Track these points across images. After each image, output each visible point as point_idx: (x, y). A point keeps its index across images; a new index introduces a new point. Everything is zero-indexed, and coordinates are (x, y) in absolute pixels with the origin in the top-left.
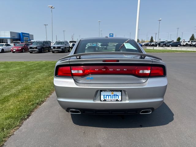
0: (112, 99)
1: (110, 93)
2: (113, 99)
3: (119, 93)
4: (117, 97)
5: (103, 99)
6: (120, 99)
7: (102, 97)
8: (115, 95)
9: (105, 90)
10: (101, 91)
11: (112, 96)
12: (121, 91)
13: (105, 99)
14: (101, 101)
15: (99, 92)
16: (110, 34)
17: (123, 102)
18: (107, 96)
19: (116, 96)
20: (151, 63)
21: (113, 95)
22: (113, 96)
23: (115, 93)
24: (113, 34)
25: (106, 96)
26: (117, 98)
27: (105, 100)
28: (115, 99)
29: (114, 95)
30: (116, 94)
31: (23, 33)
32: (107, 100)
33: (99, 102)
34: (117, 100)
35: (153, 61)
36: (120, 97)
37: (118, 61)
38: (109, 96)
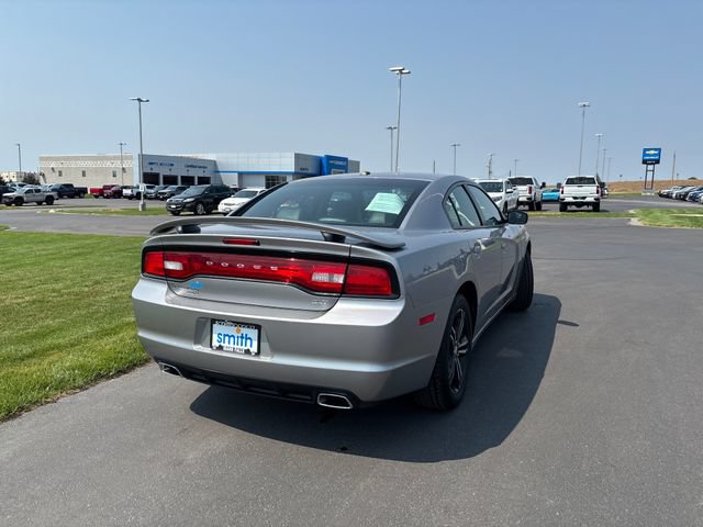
0: (236, 346)
1: (232, 330)
2: (239, 346)
3: (253, 333)
4: (249, 341)
5: (217, 345)
6: (254, 349)
7: (215, 337)
8: (244, 336)
9: (221, 320)
10: (213, 321)
11: (238, 337)
12: (258, 327)
13: (222, 344)
14: (211, 347)
15: (209, 324)
16: (645, 150)
17: (263, 359)
18: (227, 338)
19: (247, 339)
20: (347, 254)
21: (240, 335)
22: (240, 340)
23: (245, 331)
24: (659, 150)
25: (225, 335)
26: (248, 347)
27: (220, 348)
28: (244, 348)
29: (242, 337)
30: (246, 335)
31: (329, 158)
32: (225, 349)
33: (208, 350)
34: (248, 352)
35: (350, 250)
36: (255, 343)
37: (258, 244)
38: (230, 337)
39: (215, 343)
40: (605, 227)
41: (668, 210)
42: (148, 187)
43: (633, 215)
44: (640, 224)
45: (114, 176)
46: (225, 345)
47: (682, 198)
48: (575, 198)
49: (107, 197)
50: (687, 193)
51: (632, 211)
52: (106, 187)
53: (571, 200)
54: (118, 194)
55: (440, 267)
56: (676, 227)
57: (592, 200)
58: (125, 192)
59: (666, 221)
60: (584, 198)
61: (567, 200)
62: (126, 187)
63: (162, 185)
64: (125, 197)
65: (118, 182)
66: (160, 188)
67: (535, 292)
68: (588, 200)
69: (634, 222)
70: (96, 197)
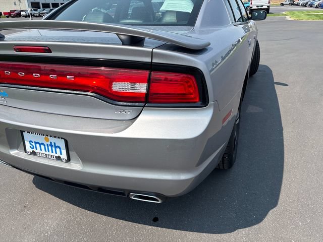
0: (47, 153)
2: (50, 153)
3: (60, 143)
5: (31, 150)
6: (64, 156)
7: (27, 143)
8: (53, 144)
11: (47, 145)
13: (35, 150)
14: (26, 151)
19: (56, 147)
20: (148, 60)
21: (49, 143)
22: (50, 148)
23: (52, 140)
25: (36, 143)
26: (58, 154)
27: (34, 153)
28: (55, 155)
29: (51, 146)
30: (55, 143)
32: (38, 154)
33: (22, 156)
34: (58, 158)
35: (152, 55)
36: (64, 152)
37: (50, 51)
38: (40, 144)
39: (29, 149)
40: (275, 22)
41: (302, 11)
42: (34, 10)
43: (286, 15)
44: (291, 19)
45: (15, 5)
46: (38, 151)
47: (305, 5)
48: (257, 6)
49: (13, 17)
50: (307, 3)
51: (284, 13)
52: (12, 12)
53: (256, 8)
54: (19, 15)
55: (223, 59)
56: (311, 20)
57: (265, 7)
58: (23, 13)
59: (304, 17)
60: (262, 6)
61: (254, 8)
62: (22, 11)
63: (42, 9)
64: (23, 16)
65: (17, 8)
66: (40, 10)
67: (260, 64)
68: (264, 7)
69: (288, 18)
70: (8, 17)
